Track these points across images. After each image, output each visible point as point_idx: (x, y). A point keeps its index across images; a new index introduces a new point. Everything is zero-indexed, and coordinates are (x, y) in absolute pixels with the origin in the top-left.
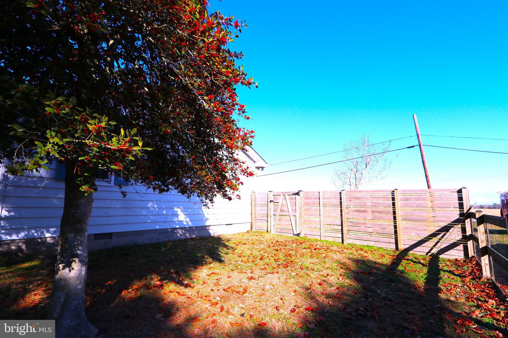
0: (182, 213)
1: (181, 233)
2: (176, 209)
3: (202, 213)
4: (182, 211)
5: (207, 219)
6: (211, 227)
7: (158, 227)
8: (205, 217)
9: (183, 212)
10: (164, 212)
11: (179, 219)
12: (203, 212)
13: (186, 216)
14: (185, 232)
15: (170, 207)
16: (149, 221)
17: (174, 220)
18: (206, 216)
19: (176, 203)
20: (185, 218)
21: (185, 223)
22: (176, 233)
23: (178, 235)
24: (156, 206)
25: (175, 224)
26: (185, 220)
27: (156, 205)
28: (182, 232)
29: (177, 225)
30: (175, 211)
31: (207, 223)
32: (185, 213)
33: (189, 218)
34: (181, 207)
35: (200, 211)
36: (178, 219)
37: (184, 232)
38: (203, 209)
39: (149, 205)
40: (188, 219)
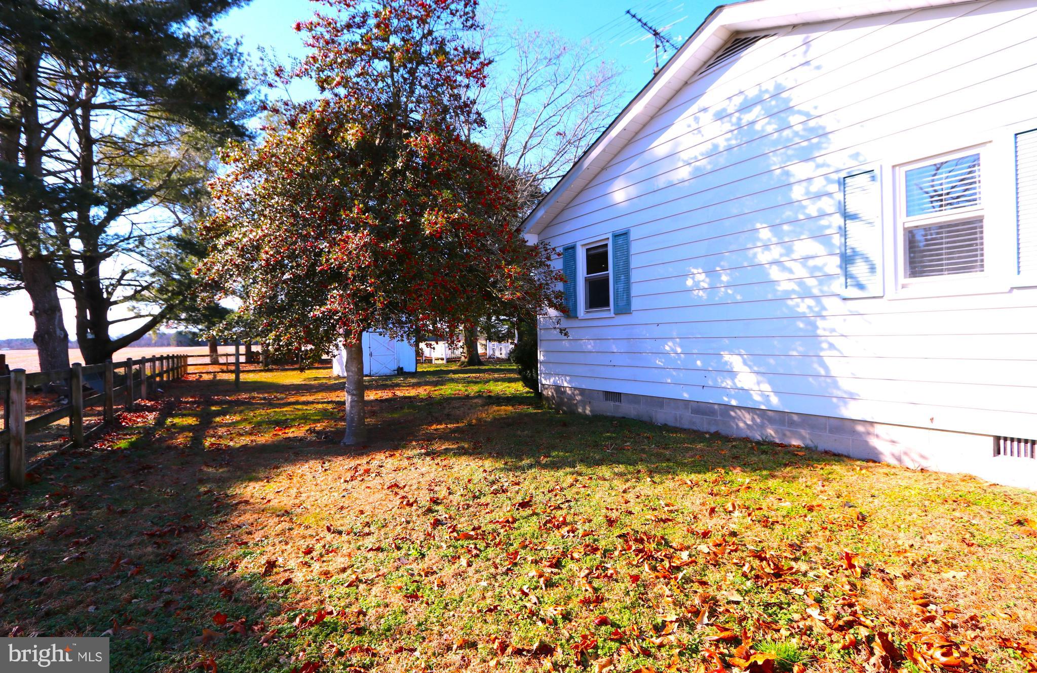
0: (747, 369)
1: (749, 422)
2: (727, 357)
3: (823, 372)
4: (745, 363)
5: (853, 397)
6: (878, 429)
7: (686, 396)
8: (838, 388)
9: (750, 367)
10: (699, 363)
11: (739, 385)
12: (826, 368)
13: (760, 378)
14: (762, 422)
15: (712, 352)
16: (669, 381)
17: (724, 385)
18: (846, 384)
19: (726, 341)
20: (758, 383)
21: (757, 398)
22: (734, 418)
23: (741, 425)
24: (679, 350)
25: (727, 395)
26: (756, 388)
27: (681, 346)
28: (753, 419)
29: (734, 397)
30: (726, 363)
31: (850, 411)
32: (756, 369)
33: (770, 384)
34: (743, 352)
35: (816, 366)
36: (734, 383)
37: (758, 420)
38: (826, 360)
39: (667, 348)
40: (766, 387)
